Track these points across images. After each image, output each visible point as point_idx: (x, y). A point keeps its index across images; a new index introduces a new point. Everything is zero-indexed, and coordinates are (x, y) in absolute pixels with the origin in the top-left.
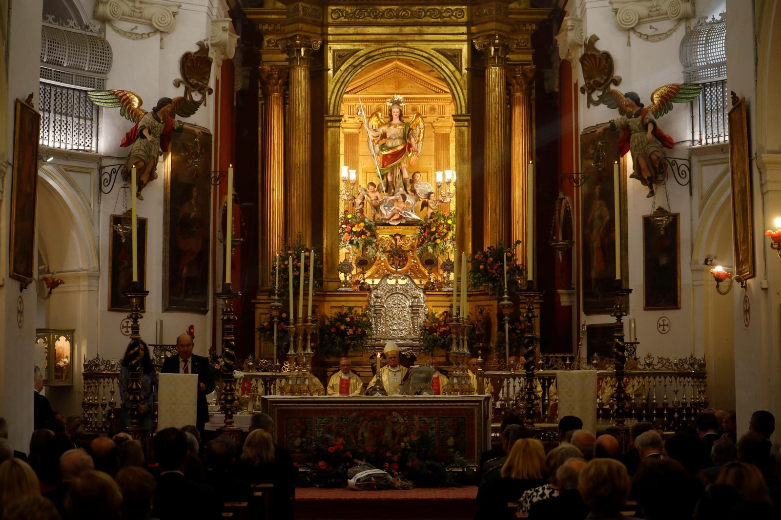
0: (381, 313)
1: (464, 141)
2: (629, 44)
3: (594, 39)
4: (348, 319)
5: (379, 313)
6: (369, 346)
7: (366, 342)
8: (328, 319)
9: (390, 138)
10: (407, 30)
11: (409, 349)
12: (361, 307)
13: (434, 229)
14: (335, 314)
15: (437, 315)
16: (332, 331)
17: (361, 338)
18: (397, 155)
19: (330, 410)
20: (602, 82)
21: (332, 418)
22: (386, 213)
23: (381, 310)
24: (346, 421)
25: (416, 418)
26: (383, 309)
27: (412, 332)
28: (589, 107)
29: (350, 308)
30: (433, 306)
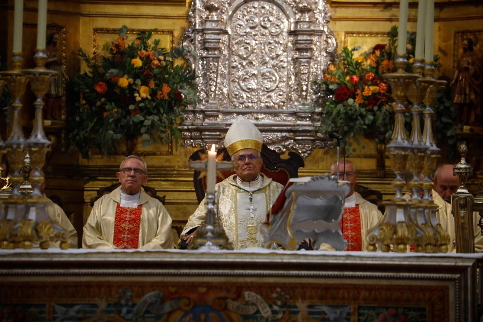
0: (219, 49)
4: (138, 62)
5: (215, 49)
6: (188, 130)
7: (182, 120)
8: (87, 60)
11: (286, 139)
12: (171, 32)
14: (106, 47)
15: (356, 56)
16: (98, 89)
17: (170, 109)
19: (88, 285)
21: (95, 306)
23: (218, 41)
24: (128, 312)
25: (302, 306)
26: (225, 38)
27: (294, 96)
29: (144, 35)
30: (348, 33)
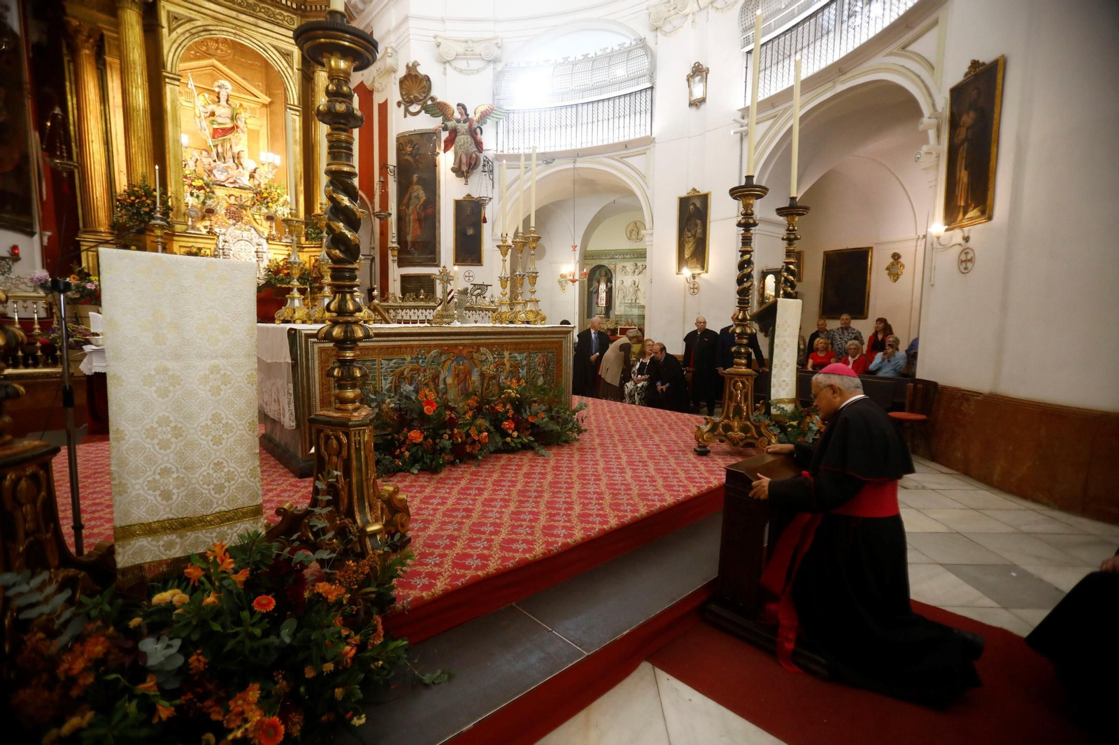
1: (295, 127)
2: (445, 74)
3: (415, 65)
9: (220, 116)
10: (243, 17)
12: (210, 249)
13: (265, 195)
15: (278, 261)
18: (226, 131)
19: (400, 347)
20: (421, 98)
21: (404, 359)
22: (220, 176)
24: (423, 362)
25: (506, 354)
26: (231, 252)
27: (258, 272)
28: (405, 116)
30: (275, 253)
